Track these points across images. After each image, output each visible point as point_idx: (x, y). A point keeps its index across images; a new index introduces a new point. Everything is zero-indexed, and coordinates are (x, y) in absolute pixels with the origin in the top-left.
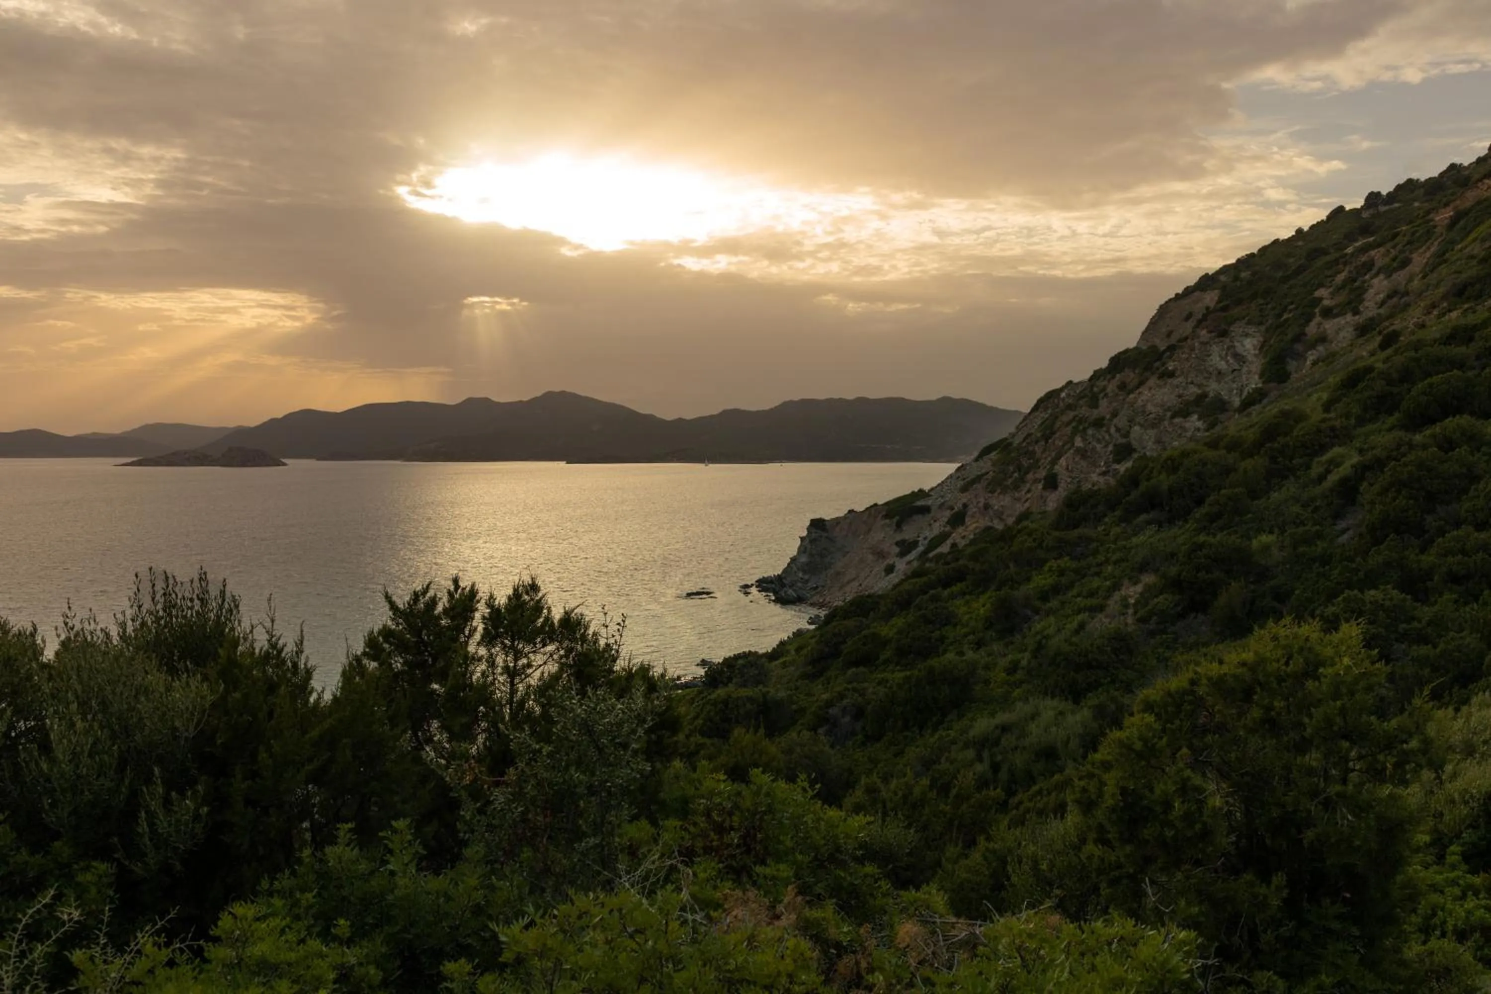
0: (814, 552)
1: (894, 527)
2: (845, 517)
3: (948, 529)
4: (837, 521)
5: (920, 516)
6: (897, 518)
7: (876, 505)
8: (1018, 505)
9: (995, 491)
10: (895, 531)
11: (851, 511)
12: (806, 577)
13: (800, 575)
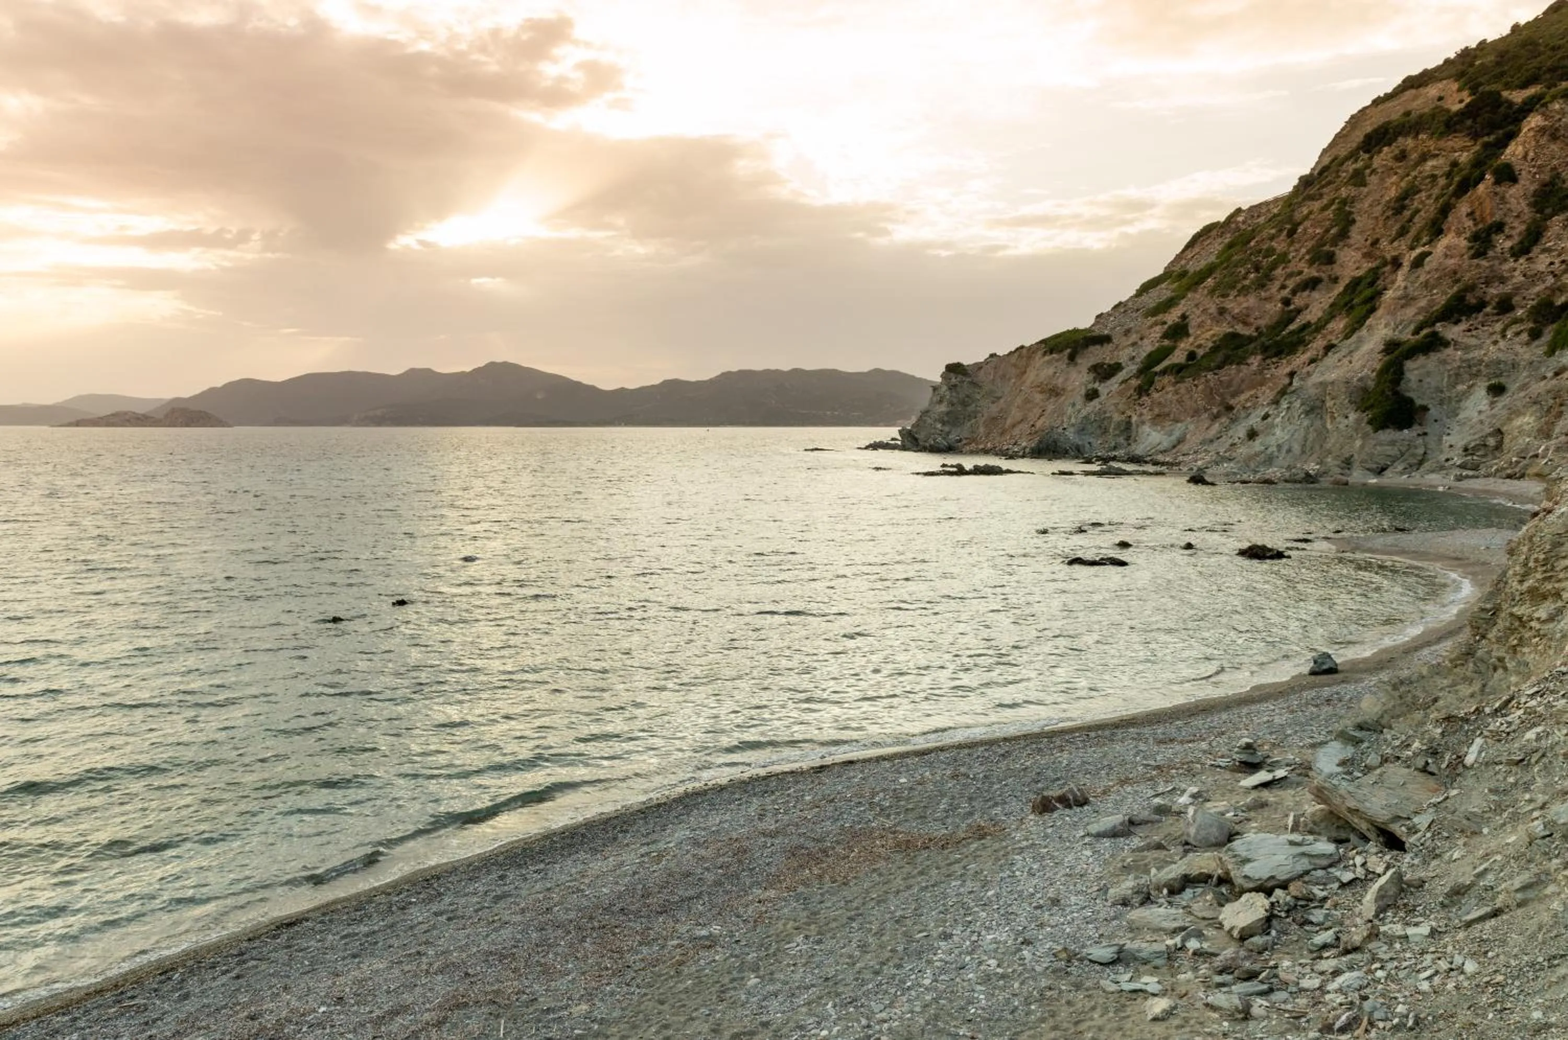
0: (955, 401)
1: (1067, 361)
2: (986, 362)
3: (1166, 342)
4: (979, 366)
5: (1098, 347)
6: (1069, 350)
7: (1022, 347)
8: (1268, 306)
9: (1228, 295)
10: (1068, 364)
11: (993, 356)
12: (947, 429)
13: (939, 426)
